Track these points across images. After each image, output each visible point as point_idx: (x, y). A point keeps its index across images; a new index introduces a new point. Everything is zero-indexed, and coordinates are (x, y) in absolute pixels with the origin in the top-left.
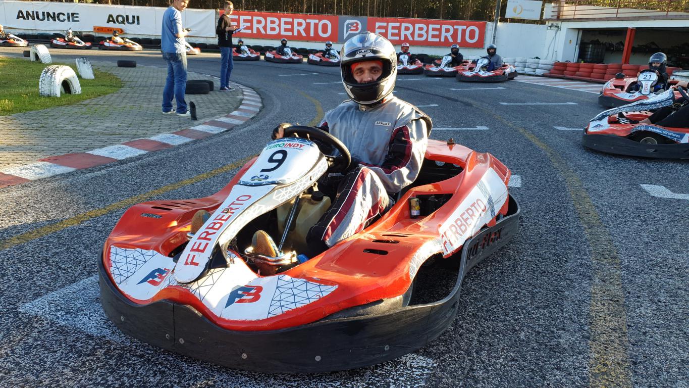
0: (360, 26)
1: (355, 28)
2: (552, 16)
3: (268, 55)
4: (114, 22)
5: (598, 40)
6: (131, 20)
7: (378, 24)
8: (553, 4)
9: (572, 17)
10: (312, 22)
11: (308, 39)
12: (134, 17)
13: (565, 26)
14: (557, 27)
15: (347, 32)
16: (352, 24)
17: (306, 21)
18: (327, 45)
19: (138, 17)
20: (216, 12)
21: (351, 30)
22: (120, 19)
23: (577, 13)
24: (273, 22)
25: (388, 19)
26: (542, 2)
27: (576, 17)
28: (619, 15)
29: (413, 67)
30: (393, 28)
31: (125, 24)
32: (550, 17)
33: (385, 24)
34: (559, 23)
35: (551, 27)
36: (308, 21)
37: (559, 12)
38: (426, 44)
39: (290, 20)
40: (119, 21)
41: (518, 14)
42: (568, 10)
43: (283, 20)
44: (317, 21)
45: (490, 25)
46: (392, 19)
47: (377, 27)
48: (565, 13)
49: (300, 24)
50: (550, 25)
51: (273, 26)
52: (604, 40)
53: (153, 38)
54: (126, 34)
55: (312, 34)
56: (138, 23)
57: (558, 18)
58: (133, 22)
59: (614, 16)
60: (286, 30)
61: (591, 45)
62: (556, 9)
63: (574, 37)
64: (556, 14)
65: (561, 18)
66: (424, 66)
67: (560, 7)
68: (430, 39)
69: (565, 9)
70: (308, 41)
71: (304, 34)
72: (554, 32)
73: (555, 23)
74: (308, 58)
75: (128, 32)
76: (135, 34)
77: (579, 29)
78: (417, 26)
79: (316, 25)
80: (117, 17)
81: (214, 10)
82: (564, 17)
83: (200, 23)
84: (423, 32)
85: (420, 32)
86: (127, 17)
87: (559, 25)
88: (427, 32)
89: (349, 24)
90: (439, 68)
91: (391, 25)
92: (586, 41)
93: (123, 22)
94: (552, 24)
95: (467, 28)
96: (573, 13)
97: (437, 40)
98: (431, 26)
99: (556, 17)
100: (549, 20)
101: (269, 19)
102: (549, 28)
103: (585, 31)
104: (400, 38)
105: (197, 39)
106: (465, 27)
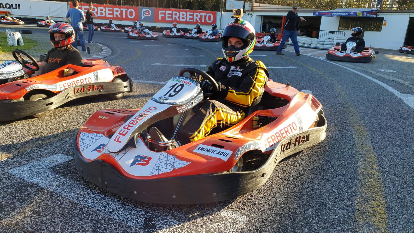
0: (150, 13)
1: (148, 14)
2: (249, 9)
3: (102, 28)
4: (4, 8)
5: (271, 21)
6: (14, 7)
7: (160, 12)
8: (249, 3)
9: (258, 10)
10: (124, 10)
11: (122, 19)
12: (16, 5)
13: (255, 14)
14: (251, 14)
15: (143, 15)
16: (146, 11)
17: (120, 9)
18: (134, 23)
19: (19, 5)
20: (68, 4)
21: (146, 15)
22: (8, 6)
23: (260, 8)
24: (101, 10)
25: (165, 9)
26: (243, 2)
27: (260, 10)
28: (279, 10)
29: (179, 34)
30: (169, 14)
31: (11, 9)
32: (248, 10)
33: (164, 12)
34: (252, 13)
35: (248, 14)
36: (122, 9)
37: (252, 7)
38: (186, 22)
39: (111, 9)
40: (7, 7)
41: (232, 8)
42: (256, 6)
43: (107, 9)
44: (126, 10)
45: (218, 13)
46: (168, 9)
47: (159, 13)
48: (255, 8)
49: (117, 11)
50: (248, 13)
51: (102, 12)
52: (274, 21)
53: (29, 17)
54: (12, 15)
55: (124, 16)
56: (19, 9)
57: (252, 10)
58: (16, 8)
59: (277, 10)
60: (109, 14)
61: (268, 24)
62: (251, 6)
63: (260, 20)
64: (251, 8)
65: (253, 10)
66: (184, 34)
67: (252, 4)
68: (188, 20)
69: (255, 5)
70: (122, 20)
71: (119, 16)
72: (250, 17)
73: (250, 13)
74: (124, 29)
75: (13, 14)
76: (18, 15)
77: (262, 16)
78: (181, 13)
79: (126, 12)
80: (6, 5)
81: (67, 2)
82: (255, 10)
83: (58, 9)
84: (184, 16)
85: (183, 16)
86: (12, 5)
87: (252, 14)
88: (186, 16)
89: (144, 11)
90: (191, 35)
91: (167, 12)
92: (266, 22)
93: (9, 8)
94: (249, 13)
95: (207, 14)
96: (258, 8)
97: (192, 21)
98: (188, 13)
99: (251, 10)
100: (248, 11)
101: (99, 8)
102: (248, 15)
103: (265, 17)
104: (172, 19)
105: (57, 18)
106: (206, 14)
